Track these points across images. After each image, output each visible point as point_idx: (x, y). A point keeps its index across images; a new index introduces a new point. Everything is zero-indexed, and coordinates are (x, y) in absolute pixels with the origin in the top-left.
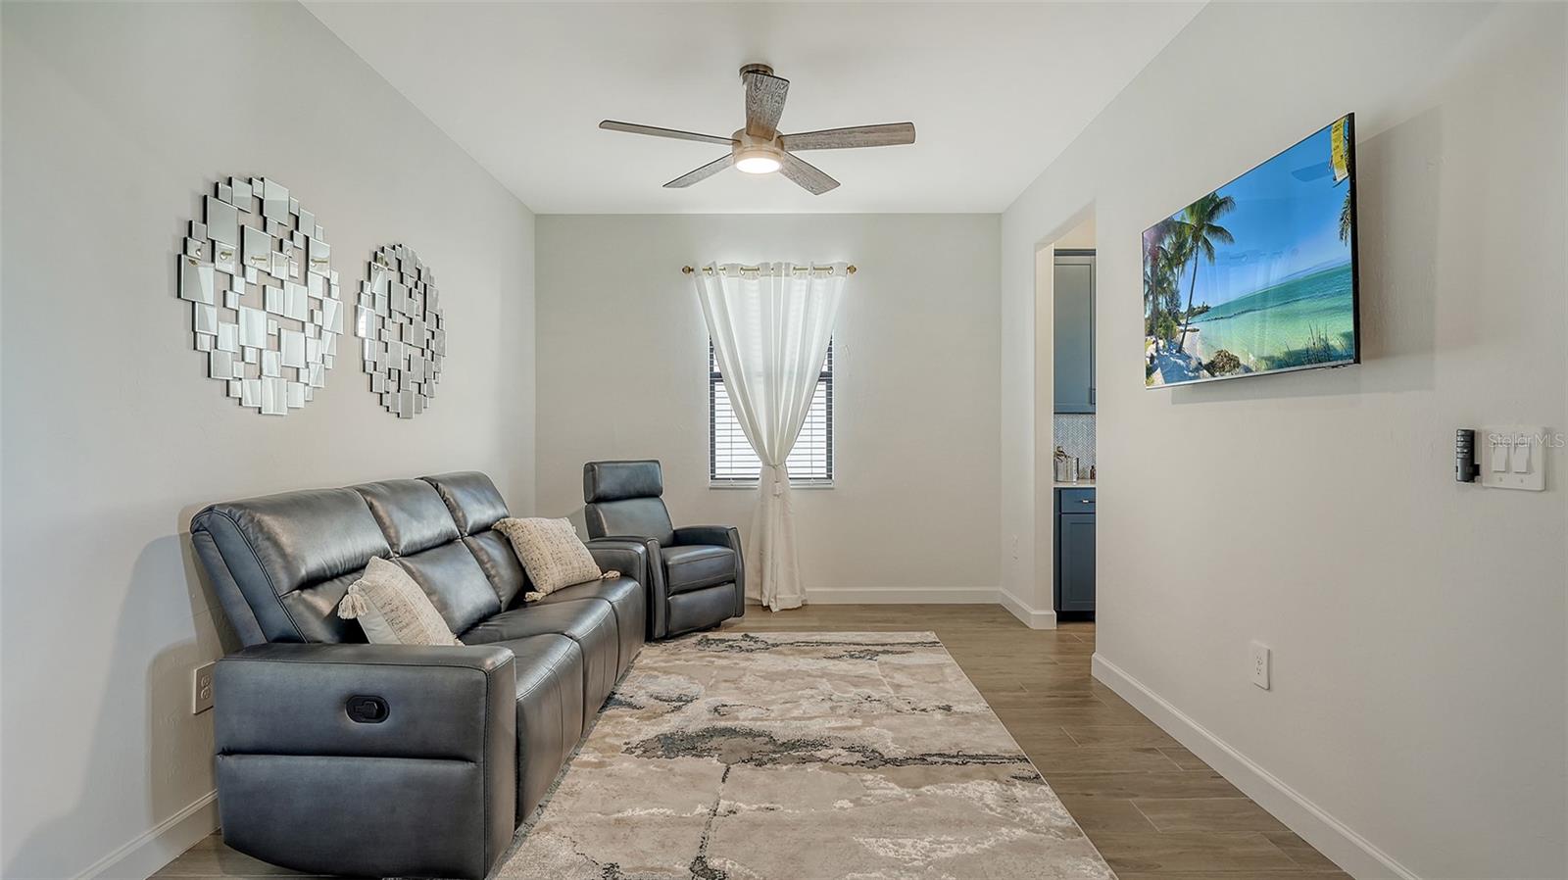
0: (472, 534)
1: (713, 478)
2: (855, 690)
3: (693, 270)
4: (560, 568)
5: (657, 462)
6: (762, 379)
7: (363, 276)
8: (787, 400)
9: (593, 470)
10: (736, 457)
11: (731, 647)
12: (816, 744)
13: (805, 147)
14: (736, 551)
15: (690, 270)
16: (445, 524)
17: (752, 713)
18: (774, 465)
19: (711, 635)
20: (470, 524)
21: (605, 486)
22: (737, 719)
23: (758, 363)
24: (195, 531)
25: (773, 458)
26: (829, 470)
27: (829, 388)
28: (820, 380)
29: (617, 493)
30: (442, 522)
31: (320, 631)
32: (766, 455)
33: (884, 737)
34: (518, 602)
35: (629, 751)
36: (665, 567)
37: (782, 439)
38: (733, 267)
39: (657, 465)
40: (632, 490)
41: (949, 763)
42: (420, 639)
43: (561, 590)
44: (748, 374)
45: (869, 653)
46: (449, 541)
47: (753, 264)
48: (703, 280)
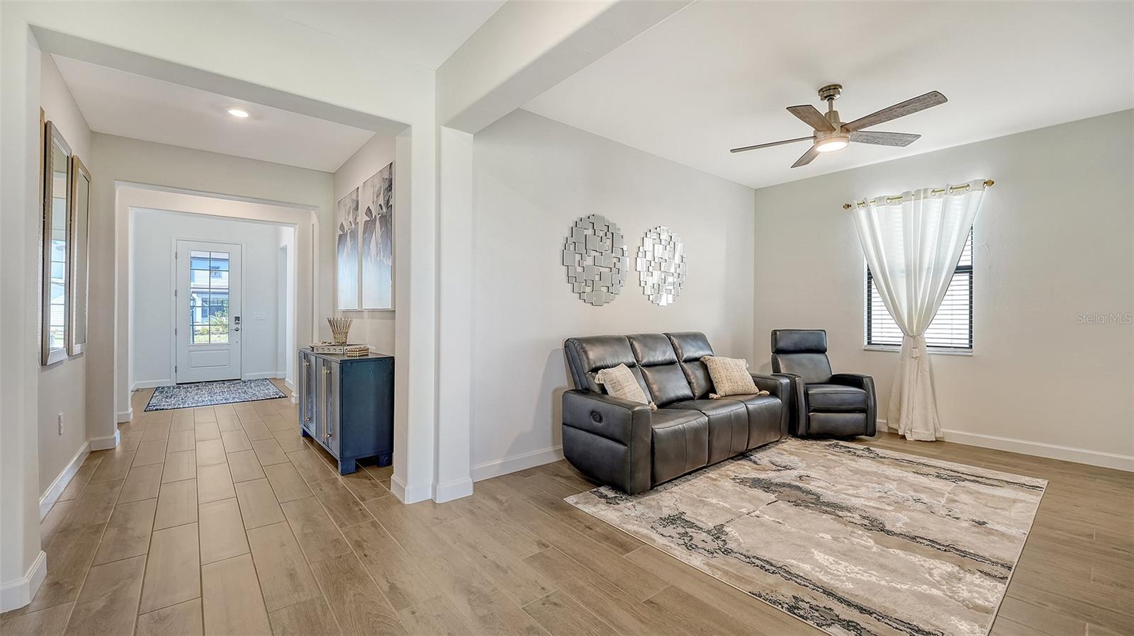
0: (686, 361)
1: (869, 343)
2: (912, 493)
3: (850, 206)
4: (730, 384)
5: (824, 331)
6: (904, 275)
7: (639, 244)
8: (925, 289)
9: (776, 334)
10: (886, 330)
11: (849, 452)
12: (842, 508)
13: (875, 123)
14: (868, 392)
15: (849, 206)
16: (670, 355)
17: (822, 484)
18: (912, 337)
19: (842, 443)
20: (685, 356)
21: (782, 344)
22: (808, 484)
23: (900, 263)
24: (565, 347)
25: (912, 331)
26: (971, 342)
27: (971, 278)
28: (955, 273)
29: (792, 349)
30: (668, 353)
31: (597, 389)
32: (905, 328)
33: (898, 521)
34: (705, 396)
35: (734, 479)
36: (806, 395)
37: (920, 316)
38: (880, 199)
39: (823, 333)
40: (803, 347)
41: (932, 546)
42: (623, 397)
43: (729, 396)
44: (892, 272)
45: (956, 478)
46: (671, 363)
47: (898, 194)
48: (857, 211)
